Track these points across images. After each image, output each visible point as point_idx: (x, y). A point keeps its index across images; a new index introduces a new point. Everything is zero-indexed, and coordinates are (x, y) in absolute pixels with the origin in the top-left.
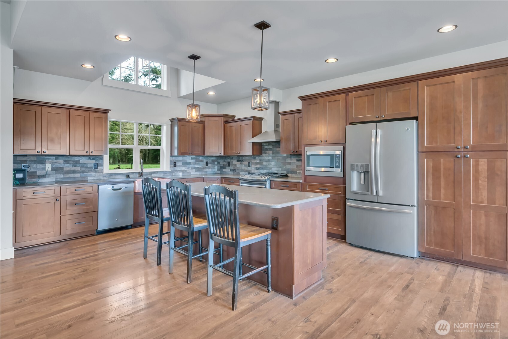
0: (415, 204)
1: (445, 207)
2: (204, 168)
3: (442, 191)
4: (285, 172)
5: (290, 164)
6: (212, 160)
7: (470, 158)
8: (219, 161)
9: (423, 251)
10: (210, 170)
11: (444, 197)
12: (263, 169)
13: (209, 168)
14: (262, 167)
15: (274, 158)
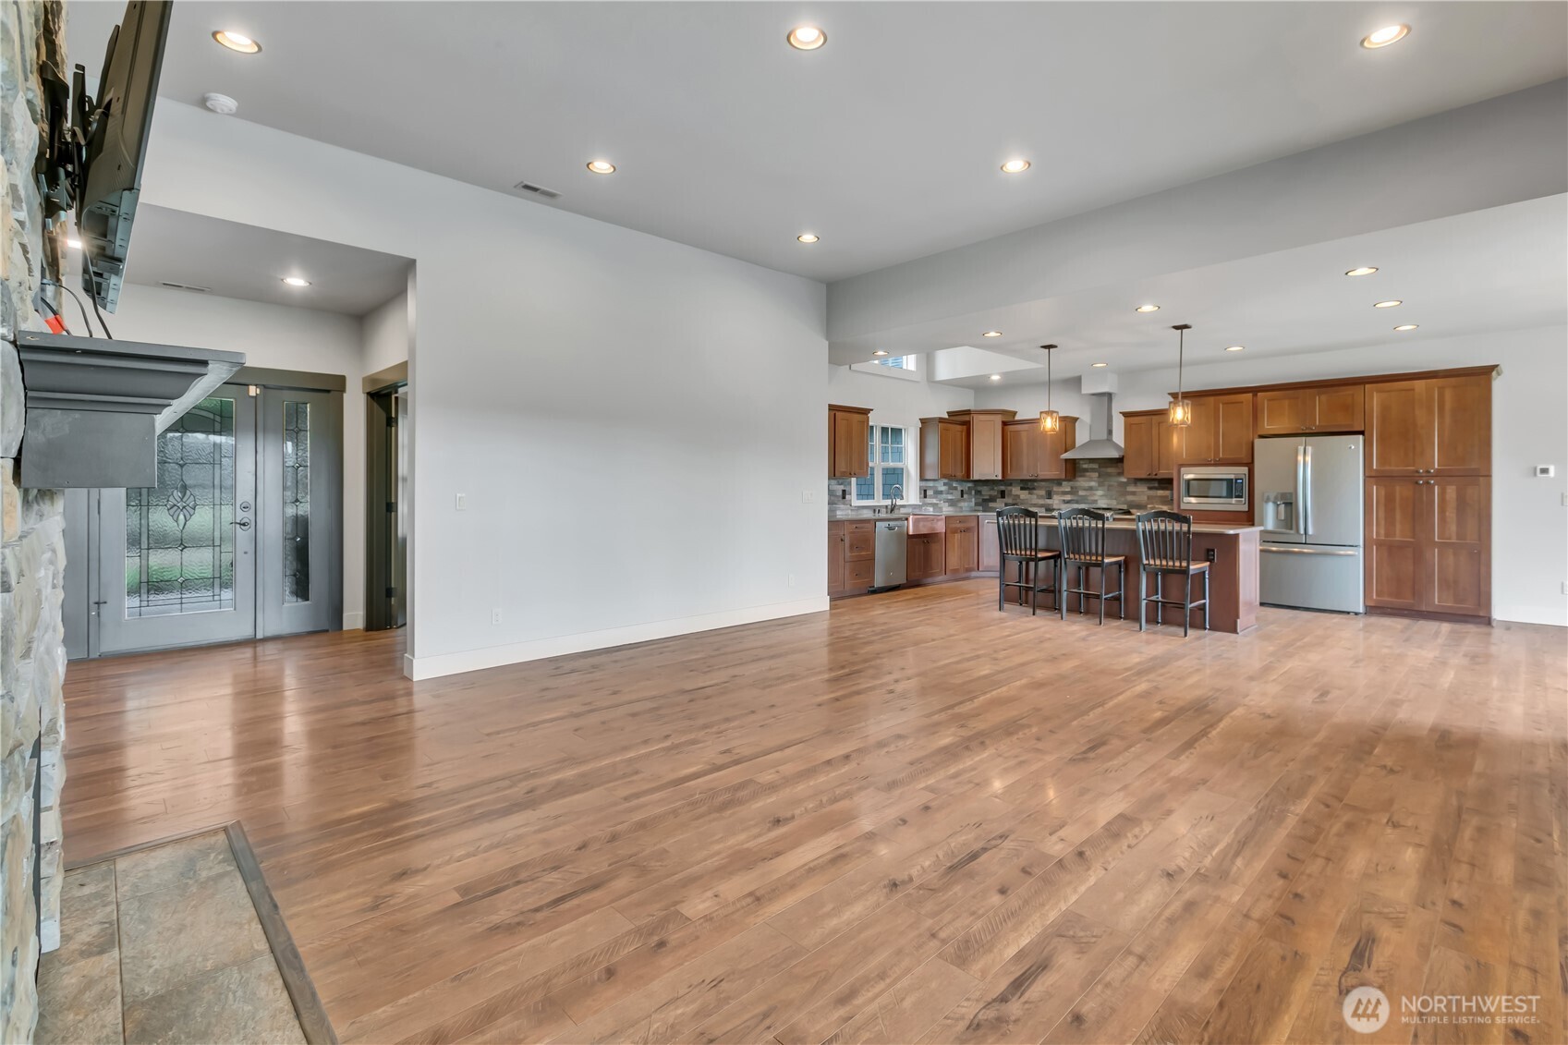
0: (1361, 543)
1: (1402, 546)
2: (959, 501)
3: (1398, 526)
4: (1125, 507)
5: (1134, 493)
6: (969, 488)
7: (1434, 485)
8: (979, 488)
9: (1372, 604)
10: (966, 504)
11: (1399, 535)
12: (1077, 502)
13: (964, 501)
14: (1075, 498)
15: (1101, 484)
